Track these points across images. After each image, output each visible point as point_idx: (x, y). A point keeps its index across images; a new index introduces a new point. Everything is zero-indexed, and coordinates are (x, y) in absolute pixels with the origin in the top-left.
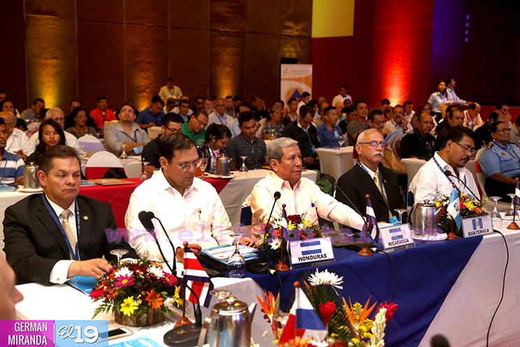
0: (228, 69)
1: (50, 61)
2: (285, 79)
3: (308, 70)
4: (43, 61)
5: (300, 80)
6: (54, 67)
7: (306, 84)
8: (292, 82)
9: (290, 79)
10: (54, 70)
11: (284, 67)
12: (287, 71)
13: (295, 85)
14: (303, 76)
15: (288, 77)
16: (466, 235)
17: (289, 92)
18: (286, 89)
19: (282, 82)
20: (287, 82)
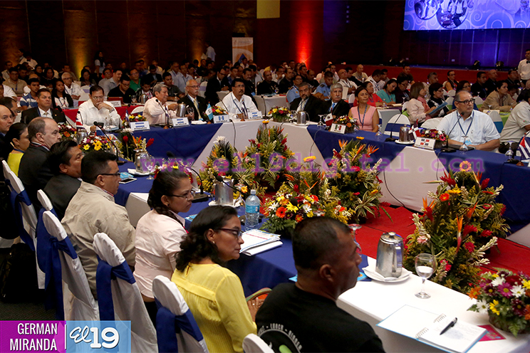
0: (199, 41)
1: (80, 40)
2: (235, 48)
3: (250, 41)
4: (76, 40)
5: (245, 48)
6: (83, 43)
7: (249, 50)
8: (240, 49)
9: (238, 47)
10: (83, 45)
11: (234, 39)
12: (236, 41)
13: (242, 51)
14: (247, 45)
15: (237, 46)
16: (215, 123)
17: (238, 56)
18: (236, 53)
19: (233, 49)
20: (236, 49)
